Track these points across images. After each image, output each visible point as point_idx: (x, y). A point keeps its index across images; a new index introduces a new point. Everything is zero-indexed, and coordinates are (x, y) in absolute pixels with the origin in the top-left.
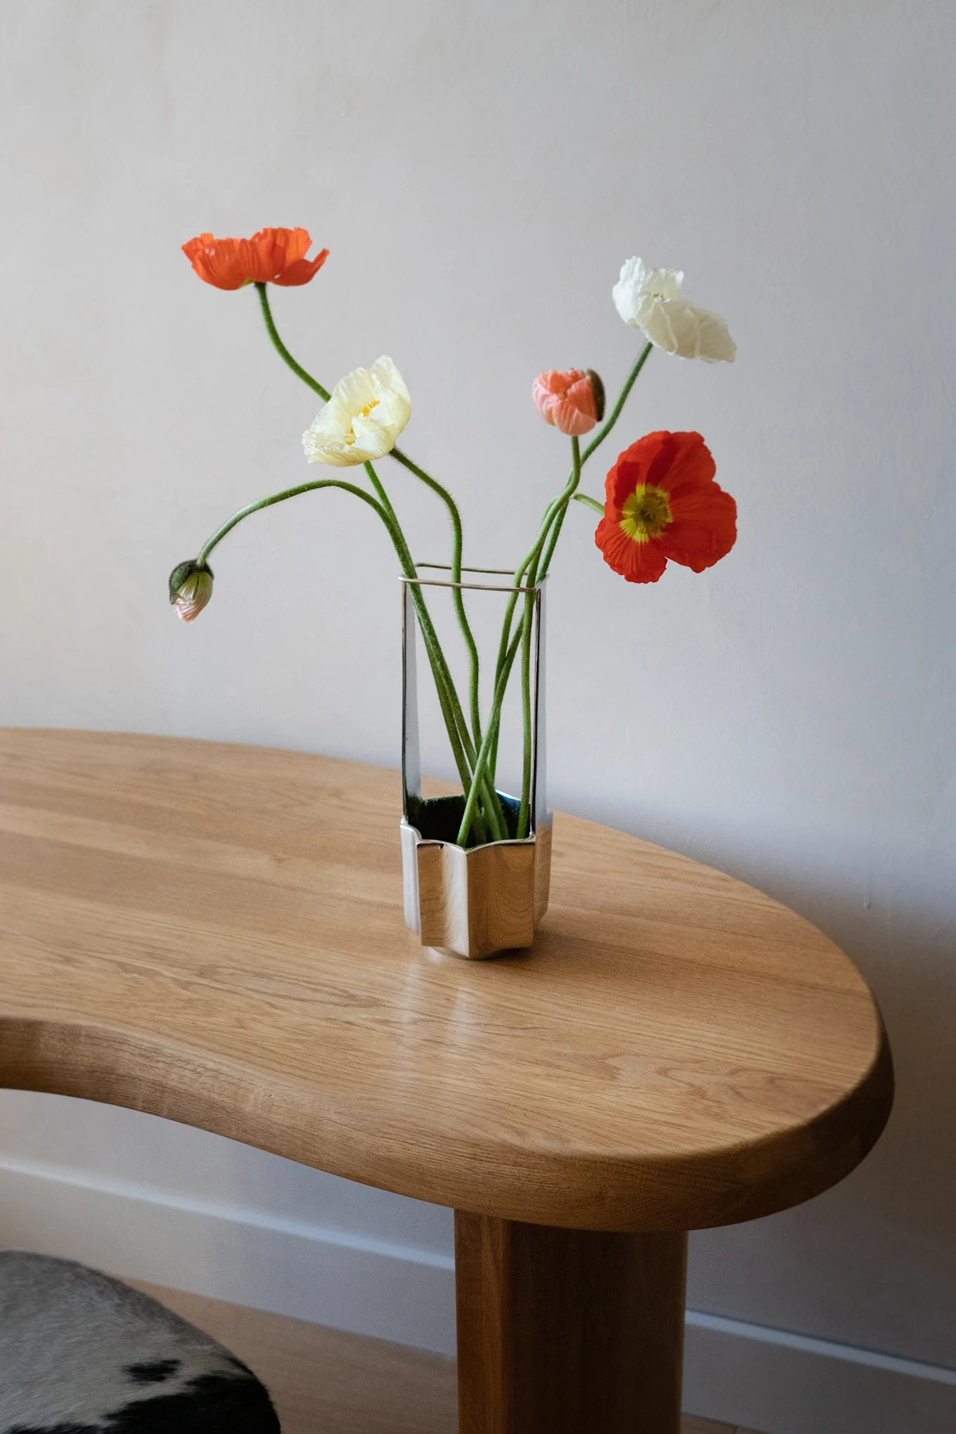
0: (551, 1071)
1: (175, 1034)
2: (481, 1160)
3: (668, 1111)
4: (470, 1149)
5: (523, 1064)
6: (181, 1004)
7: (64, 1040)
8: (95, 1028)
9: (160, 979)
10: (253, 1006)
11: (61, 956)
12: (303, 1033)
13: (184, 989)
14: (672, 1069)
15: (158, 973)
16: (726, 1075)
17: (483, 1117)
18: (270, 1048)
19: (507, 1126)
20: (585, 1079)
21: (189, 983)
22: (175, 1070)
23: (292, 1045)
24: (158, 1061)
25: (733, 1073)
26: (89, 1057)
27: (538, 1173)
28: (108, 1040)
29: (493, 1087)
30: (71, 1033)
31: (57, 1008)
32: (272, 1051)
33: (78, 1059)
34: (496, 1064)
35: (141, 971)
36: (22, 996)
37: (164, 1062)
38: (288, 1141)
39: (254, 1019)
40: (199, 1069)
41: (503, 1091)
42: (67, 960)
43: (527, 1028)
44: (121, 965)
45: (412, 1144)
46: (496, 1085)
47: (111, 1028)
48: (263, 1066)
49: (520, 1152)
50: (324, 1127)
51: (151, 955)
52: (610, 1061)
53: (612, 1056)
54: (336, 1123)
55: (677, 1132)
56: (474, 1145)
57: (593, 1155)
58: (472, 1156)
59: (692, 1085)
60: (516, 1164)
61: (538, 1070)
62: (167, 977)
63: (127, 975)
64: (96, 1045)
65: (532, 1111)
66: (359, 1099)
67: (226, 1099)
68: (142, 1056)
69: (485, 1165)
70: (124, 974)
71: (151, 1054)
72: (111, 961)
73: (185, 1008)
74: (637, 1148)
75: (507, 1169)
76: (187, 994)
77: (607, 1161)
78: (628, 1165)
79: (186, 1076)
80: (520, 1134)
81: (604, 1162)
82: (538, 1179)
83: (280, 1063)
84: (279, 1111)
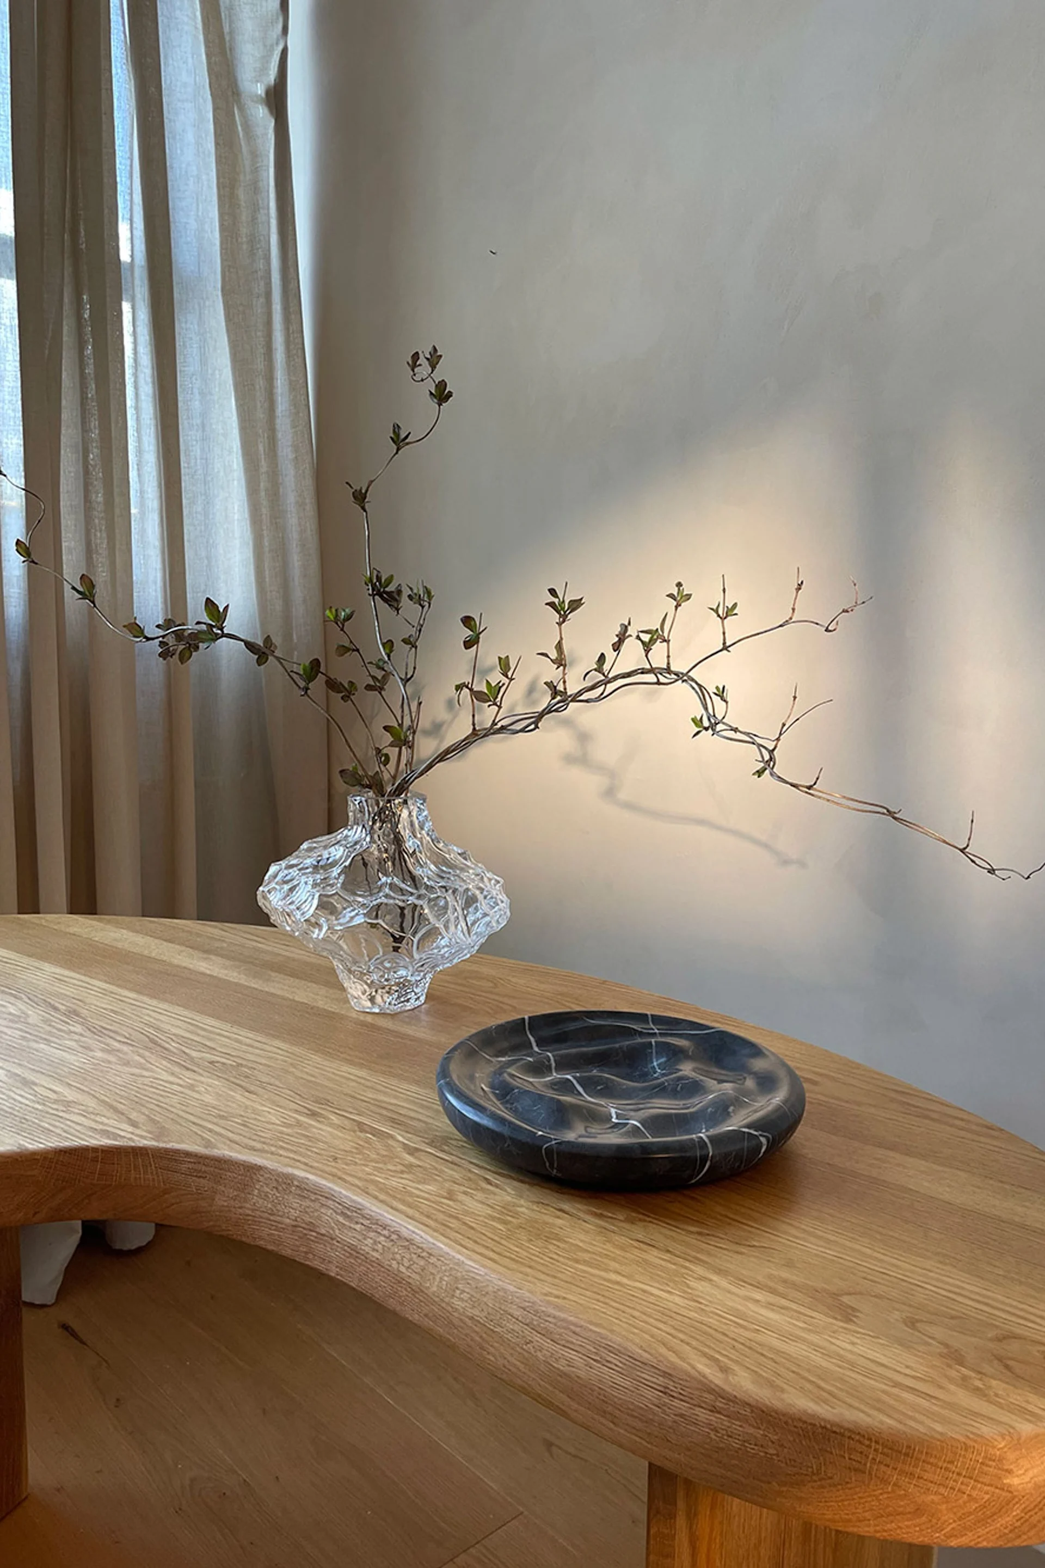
0: (772, 1299)
1: (382, 1197)
2: (673, 1396)
3: (914, 1373)
4: (661, 1378)
5: (742, 1286)
6: (400, 1168)
7: (277, 1188)
8: (308, 1179)
9: (391, 1142)
10: (470, 1179)
11: (309, 1110)
12: (511, 1214)
13: (409, 1154)
14: (922, 1321)
15: (392, 1137)
16: (991, 1340)
17: (682, 1341)
18: (470, 1224)
19: (711, 1358)
20: (813, 1315)
21: (417, 1150)
22: (372, 1234)
23: (494, 1224)
24: (357, 1223)
25: (1000, 1339)
26: (296, 1210)
27: (741, 1426)
28: (316, 1194)
29: (703, 1307)
30: (285, 1182)
31: (281, 1156)
32: (472, 1228)
33: (286, 1211)
34: (711, 1280)
35: (375, 1132)
36: (254, 1140)
37: (362, 1224)
38: (466, 1335)
39: (465, 1193)
40: (394, 1237)
41: (712, 1312)
42: (313, 1114)
43: (754, 1246)
44: (360, 1124)
45: (595, 1360)
46: (706, 1305)
47: (324, 1182)
48: (456, 1242)
49: (719, 1393)
50: (504, 1322)
51: (393, 1120)
52: (845, 1299)
53: (850, 1294)
54: (517, 1319)
55: (925, 1403)
56: (666, 1375)
57: (813, 1416)
58: (662, 1389)
59: (947, 1346)
60: (714, 1410)
61: (758, 1295)
62: (398, 1141)
63: (362, 1135)
64: (305, 1197)
65: (743, 1344)
66: (546, 1295)
67: (414, 1276)
68: (343, 1214)
69: (676, 1403)
70: (359, 1133)
71: (351, 1212)
72: (354, 1120)
73: (402, 1172)
74: (869, 1416)
75: (703, 1415)
76: (411, 1159)
77: (829, 1426)
78: (857, 1437)
79: (380, 1243)
80: (724, 1370)
81: (825, 1427)
82: (739, 1435)
83: (476, 1242)
84: (462, 1296)
